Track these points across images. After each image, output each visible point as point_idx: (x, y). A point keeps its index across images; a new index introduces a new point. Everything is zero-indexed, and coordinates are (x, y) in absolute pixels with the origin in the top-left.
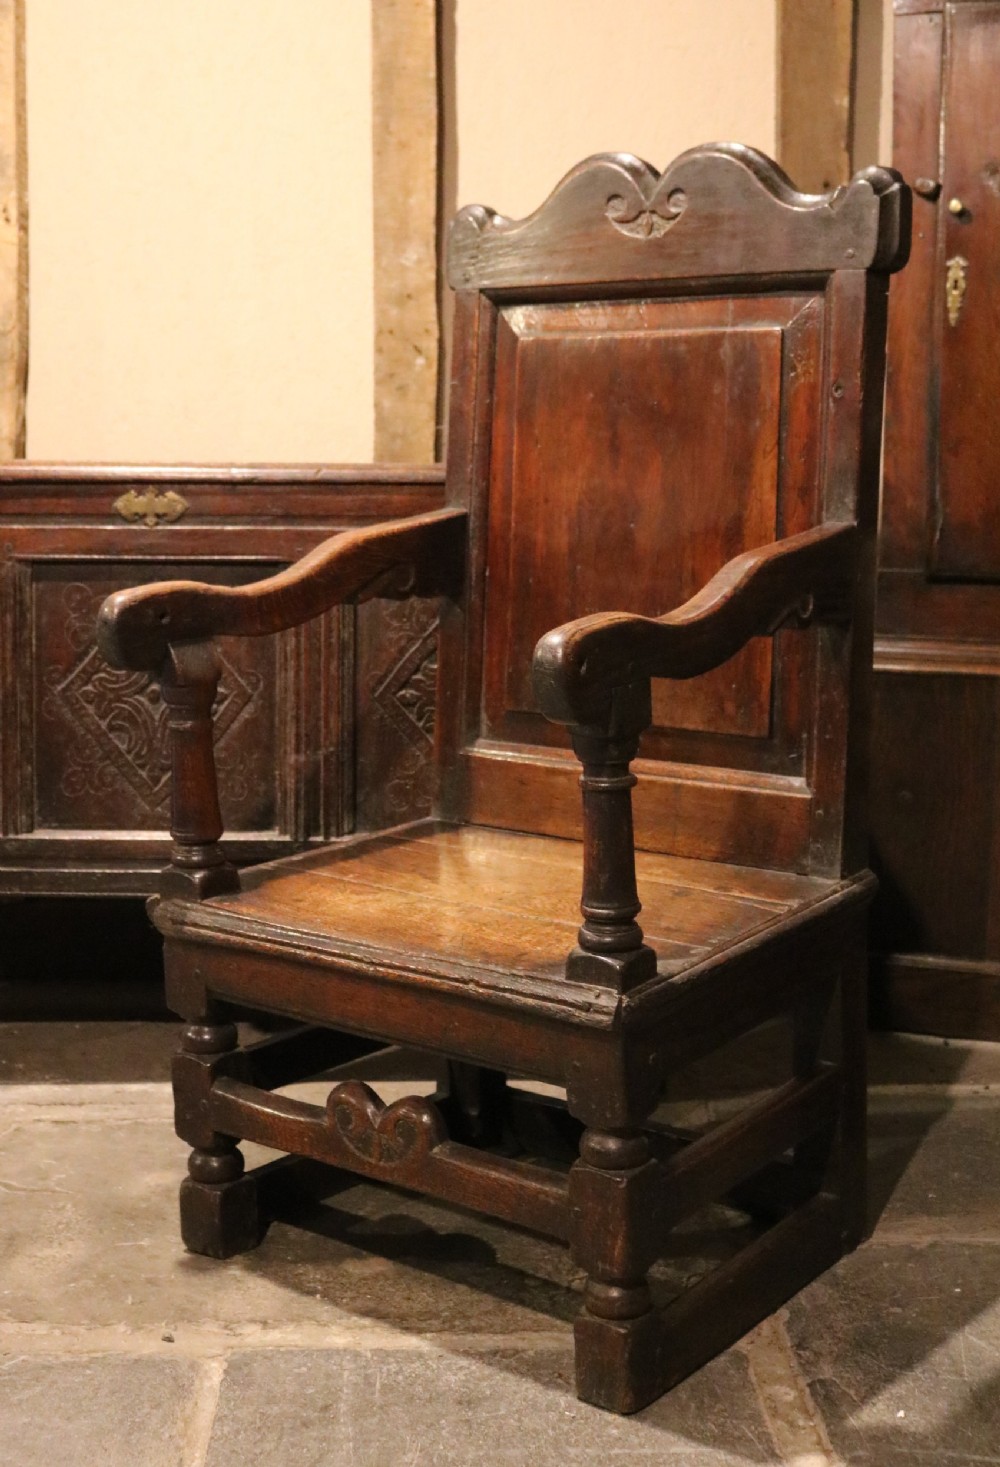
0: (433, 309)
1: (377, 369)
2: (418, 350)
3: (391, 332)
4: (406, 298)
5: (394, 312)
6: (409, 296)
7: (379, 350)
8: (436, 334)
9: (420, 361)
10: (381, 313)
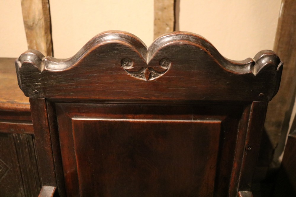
0: (172, 12)
1: (154, 30)
2: (167, 25)
3: (159, 19)
4: (163, 9)
5: (160, 13)
6: (165, 8)
7: (155, 25)
8: (173, 20)
9: (168, 28)
10: (156, 14)
